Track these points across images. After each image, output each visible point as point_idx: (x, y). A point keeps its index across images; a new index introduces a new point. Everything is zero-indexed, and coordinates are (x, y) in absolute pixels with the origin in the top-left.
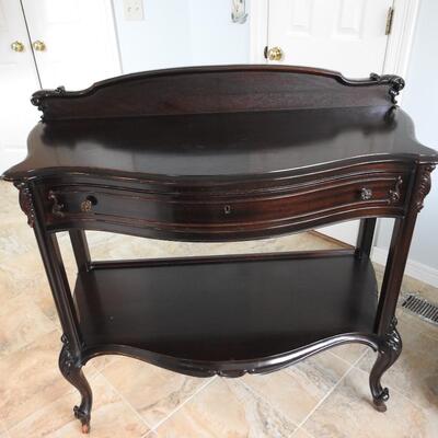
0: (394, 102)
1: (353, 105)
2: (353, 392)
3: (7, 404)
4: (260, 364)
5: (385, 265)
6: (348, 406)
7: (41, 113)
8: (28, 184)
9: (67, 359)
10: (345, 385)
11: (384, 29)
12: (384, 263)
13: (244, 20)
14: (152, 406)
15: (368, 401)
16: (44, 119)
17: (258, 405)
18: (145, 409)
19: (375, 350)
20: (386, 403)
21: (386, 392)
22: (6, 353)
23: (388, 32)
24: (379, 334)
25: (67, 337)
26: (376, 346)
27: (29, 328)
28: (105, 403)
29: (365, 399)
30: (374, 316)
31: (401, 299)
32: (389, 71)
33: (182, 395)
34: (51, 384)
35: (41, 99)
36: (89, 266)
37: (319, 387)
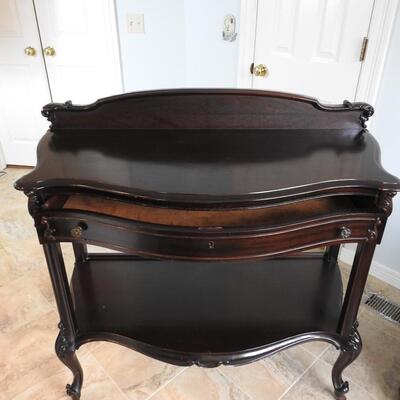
0: (363, 126)
1: (327, 128)
2: (317, 382)
3: (7, 378)
4: (234, 357)
6: (312, 395)
7: (50, 123)
8: (37, 193)
9: (63, 344)
10: (310, 375)
11: (359, 55)
12: (351, 262)
13: (234, 39)
14: (135, 386)
15: (330, 392)
16: (52, 129)
17: (231, 390)
18: (130, 388)
19: (338, 348)
20: (346, 395)
21: (346, 385)
22: (8, 330)
23: (362, 59)
24: (342, 334)
25: (63, 325)
26: (338, 345)
27: (28, 308)
28: (94, 381)
29: (327, 390)
30: (338, 316)
31: (365, 297)
32: (360, 99)
33: (163, 377)
34: (47, 361)
35: (50, 111)
36: (85, 257)
37: (286, 376)
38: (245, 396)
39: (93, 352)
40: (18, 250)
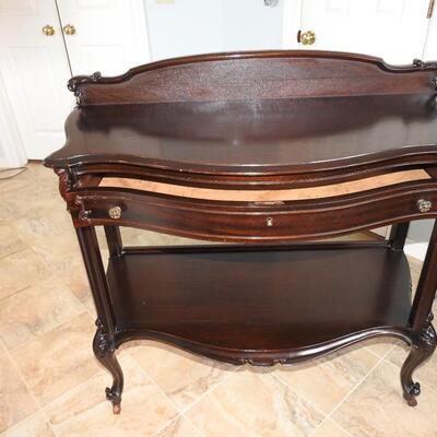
3: (41, 382)
4: (292, 355)
5: (423, 259)
6: (377, 399)
7: (77, 99)
9: (101, 343)
10: (374, 377)
13: (276, 2)
14: (180, 390)
15: (397, 394)
16: (80, 106)
17: (286, 394)
18: (174, 393)
19: (409, 345)
20: (417, 398)
21: (417, 386)
22: (39, 333)
23: (430, 15)
24: (414, 328)
25: (101, 321)
26: (409, 341)
27: (60, 310)
28: (135, 385)
29: (394, 392)
33: (210, 381)
34: (83, 364)
35: (76, 84)
36: (121, 251)
37: (347, 378)
38: (302, 400)
39: (131, 355)
40: (45, 249)
